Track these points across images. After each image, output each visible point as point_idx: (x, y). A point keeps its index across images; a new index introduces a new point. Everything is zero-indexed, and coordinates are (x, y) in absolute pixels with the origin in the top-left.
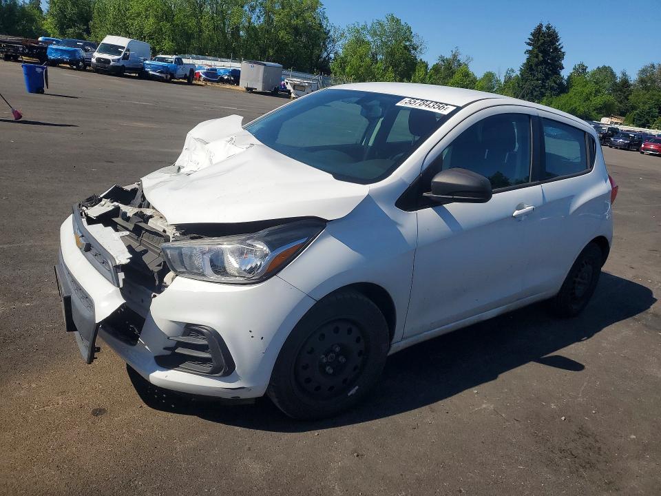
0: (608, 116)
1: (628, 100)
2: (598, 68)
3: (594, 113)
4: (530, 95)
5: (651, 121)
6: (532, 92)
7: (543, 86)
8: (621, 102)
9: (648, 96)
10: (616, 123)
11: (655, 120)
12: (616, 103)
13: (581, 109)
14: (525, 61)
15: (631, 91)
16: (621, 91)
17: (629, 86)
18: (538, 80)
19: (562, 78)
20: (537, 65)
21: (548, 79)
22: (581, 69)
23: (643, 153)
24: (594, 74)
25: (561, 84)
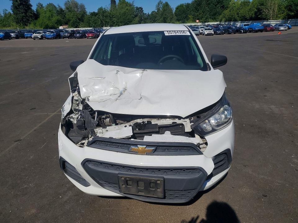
0: (61, 25)
1: (66, 17)
2: (48, 4)
3: (56, 25)
4: (22, 21)
5: (78, 25)
6: (22, 20)
7: (27, 16)
8: (63, 19)
9: (72, 15)
10: (66, 28)
11: (80, 24)
12: (62, 19)
13: (50, 24)
14: (12, 5)
15: (65, 13)
16: (61, 13)
17: (63, 11)
18: (22, 13)
19: (34, 11)
20: (19, 6)
21: (28, 12)
22: (40, 6)
23: (88, 38)
24: (47, 7)
25: (34, 14)
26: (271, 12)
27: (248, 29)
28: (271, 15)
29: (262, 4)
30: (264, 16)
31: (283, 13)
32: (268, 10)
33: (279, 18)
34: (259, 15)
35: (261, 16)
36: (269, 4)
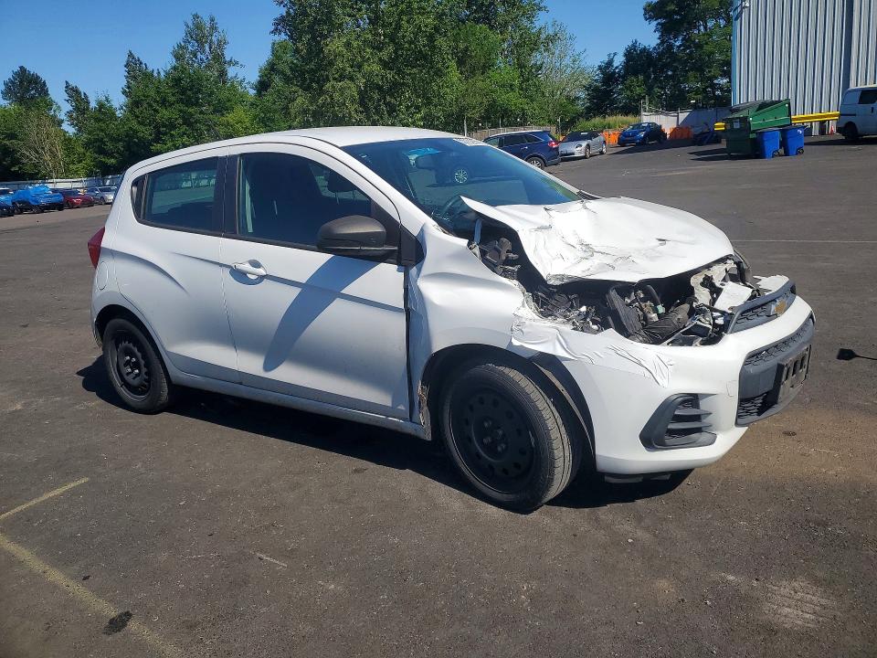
26: (47, 157)
27: (13, 203)
28: (48, 165)
29: (12, 136)
30: (27, 167)
31: (80, 162)
32: (37, 152)
33: (76, 173)
34: (14, 165)
35: (20, 168)
36: (33, 137)
